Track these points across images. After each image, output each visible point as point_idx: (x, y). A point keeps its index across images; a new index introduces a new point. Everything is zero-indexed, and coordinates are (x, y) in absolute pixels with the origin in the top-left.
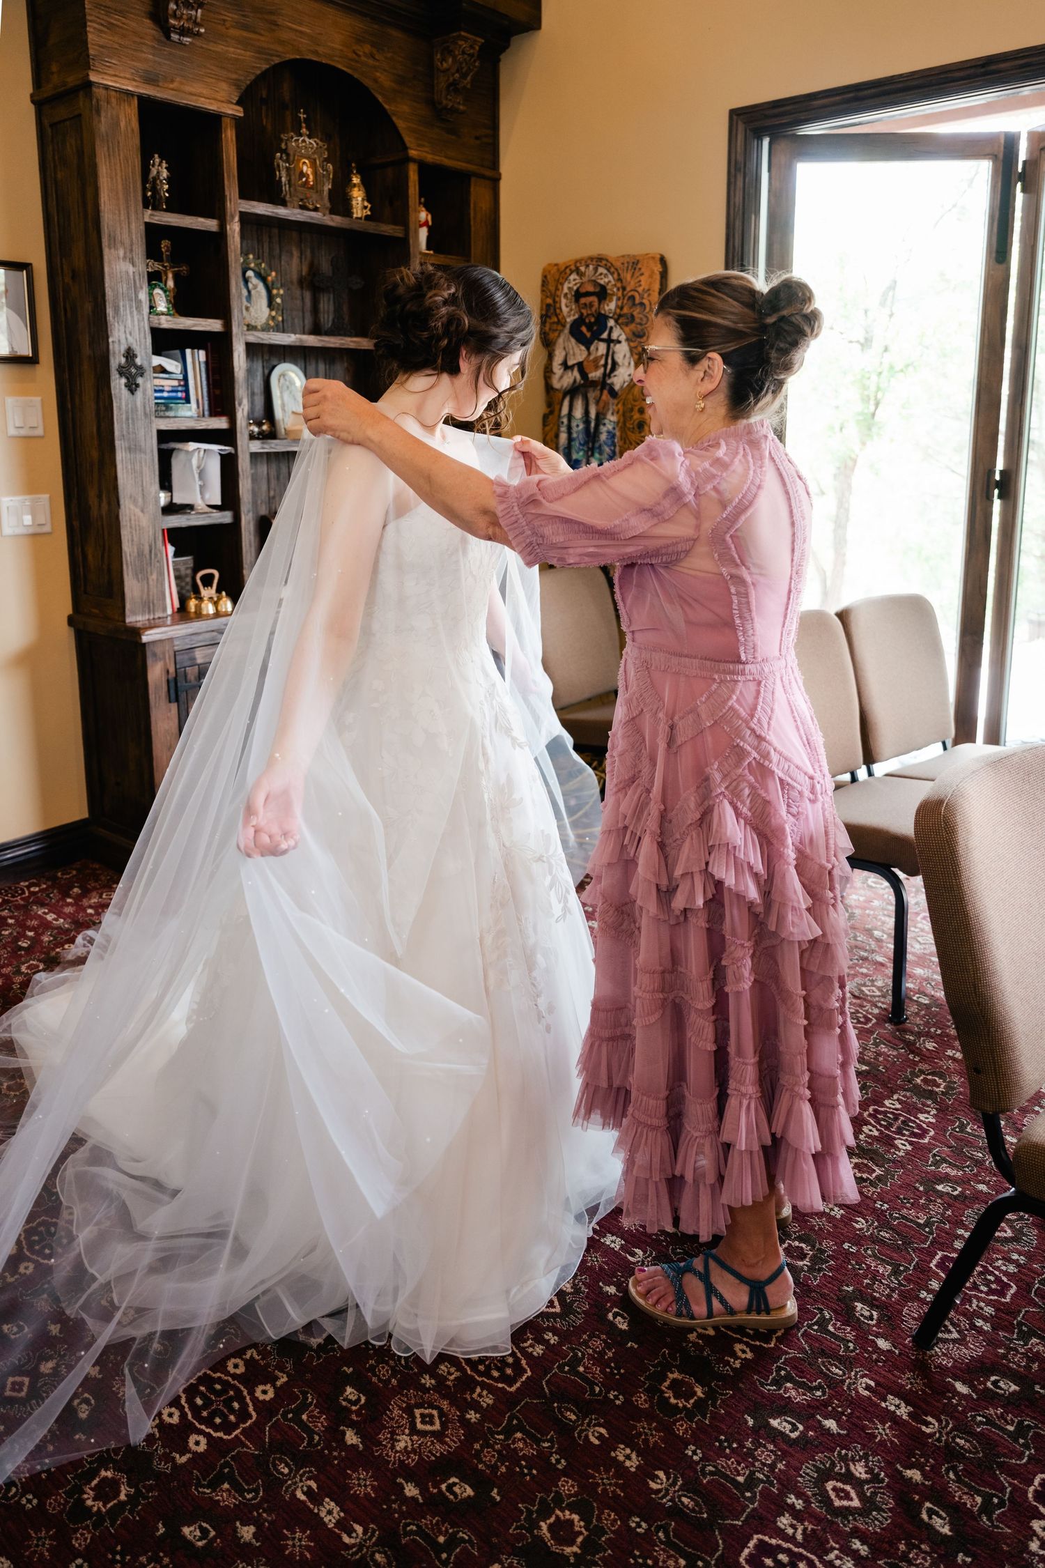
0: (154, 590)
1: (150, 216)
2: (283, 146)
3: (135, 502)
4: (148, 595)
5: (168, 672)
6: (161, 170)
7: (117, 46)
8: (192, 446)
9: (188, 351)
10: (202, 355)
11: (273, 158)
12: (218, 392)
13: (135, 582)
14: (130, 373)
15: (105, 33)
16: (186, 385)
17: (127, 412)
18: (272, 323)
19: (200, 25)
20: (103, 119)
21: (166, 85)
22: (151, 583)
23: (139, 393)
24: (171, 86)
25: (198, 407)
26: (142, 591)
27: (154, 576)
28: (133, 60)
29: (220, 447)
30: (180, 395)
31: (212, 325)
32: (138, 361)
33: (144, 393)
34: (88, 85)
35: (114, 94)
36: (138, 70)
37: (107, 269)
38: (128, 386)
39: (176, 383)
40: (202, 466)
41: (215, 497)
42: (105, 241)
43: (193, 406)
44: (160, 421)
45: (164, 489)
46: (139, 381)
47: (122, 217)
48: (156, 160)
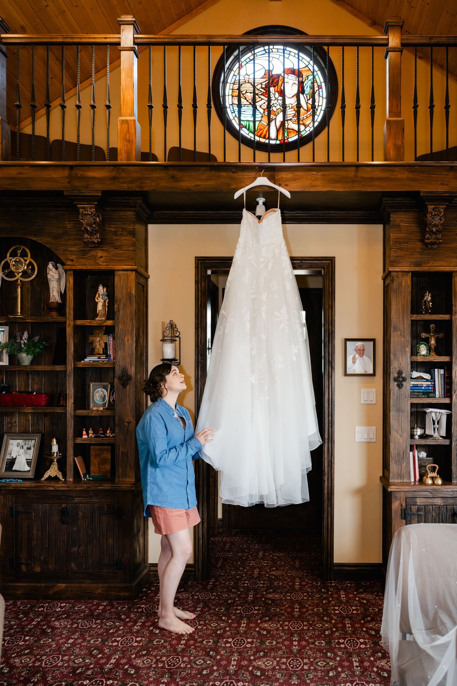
0: (404, 470)
1: (415, 317)
3: (397, 432)
4: (401, 472)
5: (402, 505)
6: (428, 297)
7: (403, 255)
8: (430, 410)
9: (436, 370)
10: (442, 371)
12: (448, 387)
13: (395, 465)
14: (399, 380)
15: (398, 251)
16: (435, 385)
17: (397, 396)
19: (441, 239)
20: (395, 284)
21: (425, 265)
22: (403, 467)
23: (404, 389)
24: (428, 265)
25: (439, 393)
26: (398, 470)
27: (405, 464)
28: (410, 259)
29: (446, 411)
30: (430, 388)
31: (445, 359)
32: (404, 375)
33: (405, 388)
34: (390, 272)
35: (400, 273)
36: (412, 262)
37: (392, 340)
38: (398, 385)
39: (429, 383)
40: (438, 419)
41: (443, 433)
42: (392, 329)
43: (437, 393)
44: (419, 399)
45: (421, 428)
46: (404, 383)
47: (401, 320)
48: (427, 294)
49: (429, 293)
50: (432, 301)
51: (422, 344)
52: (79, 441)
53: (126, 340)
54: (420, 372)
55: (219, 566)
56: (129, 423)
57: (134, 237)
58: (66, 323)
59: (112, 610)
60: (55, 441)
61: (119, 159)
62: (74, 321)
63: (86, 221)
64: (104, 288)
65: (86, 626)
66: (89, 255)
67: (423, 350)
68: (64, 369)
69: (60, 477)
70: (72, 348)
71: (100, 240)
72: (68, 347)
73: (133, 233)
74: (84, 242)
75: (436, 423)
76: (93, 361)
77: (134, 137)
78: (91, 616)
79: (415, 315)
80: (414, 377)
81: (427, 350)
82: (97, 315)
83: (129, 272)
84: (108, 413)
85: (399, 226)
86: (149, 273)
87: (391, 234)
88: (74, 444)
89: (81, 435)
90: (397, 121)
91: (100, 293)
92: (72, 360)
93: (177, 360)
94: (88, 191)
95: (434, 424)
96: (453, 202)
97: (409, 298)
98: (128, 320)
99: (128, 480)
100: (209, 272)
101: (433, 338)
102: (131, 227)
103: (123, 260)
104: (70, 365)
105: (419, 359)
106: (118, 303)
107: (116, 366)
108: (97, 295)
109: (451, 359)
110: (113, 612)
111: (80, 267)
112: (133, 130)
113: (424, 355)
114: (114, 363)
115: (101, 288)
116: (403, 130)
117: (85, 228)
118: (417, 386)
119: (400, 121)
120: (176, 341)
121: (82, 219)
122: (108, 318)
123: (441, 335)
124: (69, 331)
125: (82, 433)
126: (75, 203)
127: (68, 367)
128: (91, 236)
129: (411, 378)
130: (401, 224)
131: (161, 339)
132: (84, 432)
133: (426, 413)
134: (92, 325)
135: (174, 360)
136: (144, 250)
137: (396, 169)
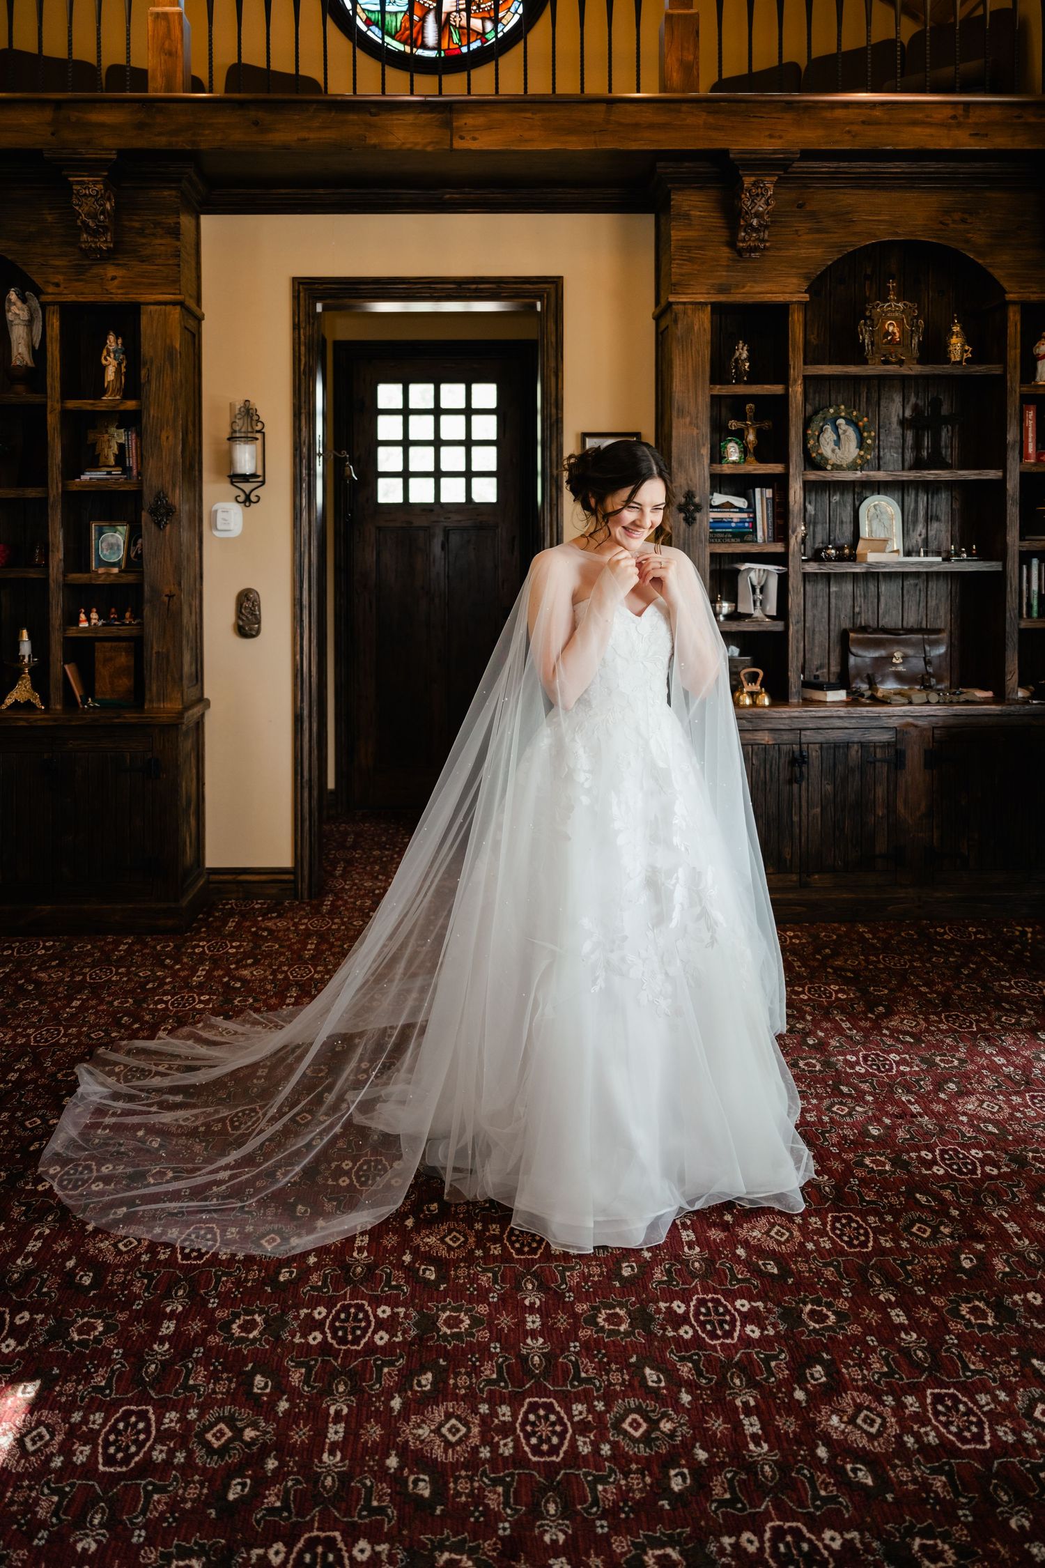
1: (719, 390)
2: (868, 314)
6: (743, 352)
7: (696, 272)
8: (747, 565)
9: (758, 490)
10: (769, 493)
11: (858, 324)
12: (781, 522)
14: (688, 510)
15: (686, 265)
16: (755, 518)
17: (684, 539)
18: (859, 461)
19: (766, 242)
21: (737, 291)
23: (696, 526)
24: (742, 291)
25: (764, 534)
28: (710, 279)
29: (777, 567)
30: (747, 525)
31: (776, 468)
32: (697, 500)
33: (700, 525)
34: (670, 304)
35: (690, 306)
36: (713, 285)
37: (674, 434)
38: (686, 520)
39: (745, 515)
40: (762, 583)
41: (772, 609)
42: (675, 413)
43: (760, 534)
44: (727, 545)
45: (728, 600)
46: (698, 515)
47: (691, 394)
48: (741, 345)
49: (745, 343)
50: (749, 359)
51: (730, 441)
52: (72, 632)
53: (164, 437)
54: (726, 494)
55: (338, 873)
56: (170, 596)
57: (178, 240)
58: (45, 406)
59: (145, 951)
60: (25, 633)
61: (150, 88)
62: (62, 402)
63: (86, 209)
64: (117, 338)
65: (101, 978)
66: (89, 275)
67: (733, 452)
68: (44, 495)
69: (37, 701)
70: (59, 455)
71: (112, 245)
72: (50, 453)
73: (175, 232)
74: (81, 249)
75: (758, 591)
76: (98, 479)
77: (179, 46)
78: (106, 961)
79: (718, 387)
80: (716, 504)
81: (740, 452)
82: (104, 391)
83: (169, 308)
84: (130, 578)
85: (687, 216)
86: (204, 310)
87: (673, 233)
88: (64, 638)
89: (78, 621)
90: (686, 15)
91: (111, 348)
92: (60, 479)
93: (259, 476)
94: (91, 151)
95: (754, 592)
96: (790, 170)
97: (707, 353)
98: (168, 399)
99: (168, 705)
100: (319, 308)
101: (751, 431)
102: (171, 220)
103: (156, 285)
104: (55, 486)
105: (726, 469)
106: (148, 366)
107: (145, 488)
108: (105, 353)
109: (787, 468)
110: (148, 954)
111: (72, 298)
112: (178, 33)
113: (734, 462)
114: (140, 483)
115: (111, 338)
116: (697, 32)
117: (83, 222)
118: (720, 521)
119: (692, 15)
120: (257, 439)
121: (78, 205)
122: (126, 396)
123: (767, 425)
124: (53, 420)
125: (79, 617)
126: (65, 173)
127: (50, 491)
128: (95, 237)
129: (712, 507)
130: (692, 213)
131: (228, 436)
132: (83, 617)
133: (739, 571)
135: (254, 476)
136: (193, 263)
137: (685, 107)
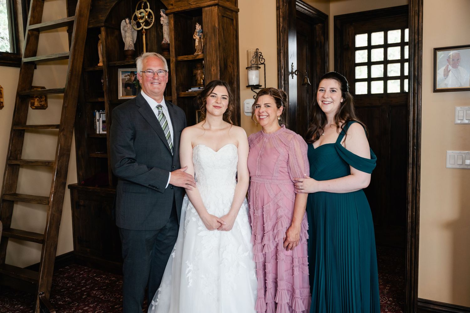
58: (170, 60)
62: (176, 58)
64: (199, 26)
76: (195, 91)
83: (213, 8)
91: (197, 31)
92: (176, 92)
93: (261, 86)
104: (174, 95)
106: (206, 37)
108: (195, 33)
111: (178, 9)
115: (197, 26)
124: (172, 66)
127: (173, 97)
131: (246, 67)
134: (189, 59)
135: (258, 85)
